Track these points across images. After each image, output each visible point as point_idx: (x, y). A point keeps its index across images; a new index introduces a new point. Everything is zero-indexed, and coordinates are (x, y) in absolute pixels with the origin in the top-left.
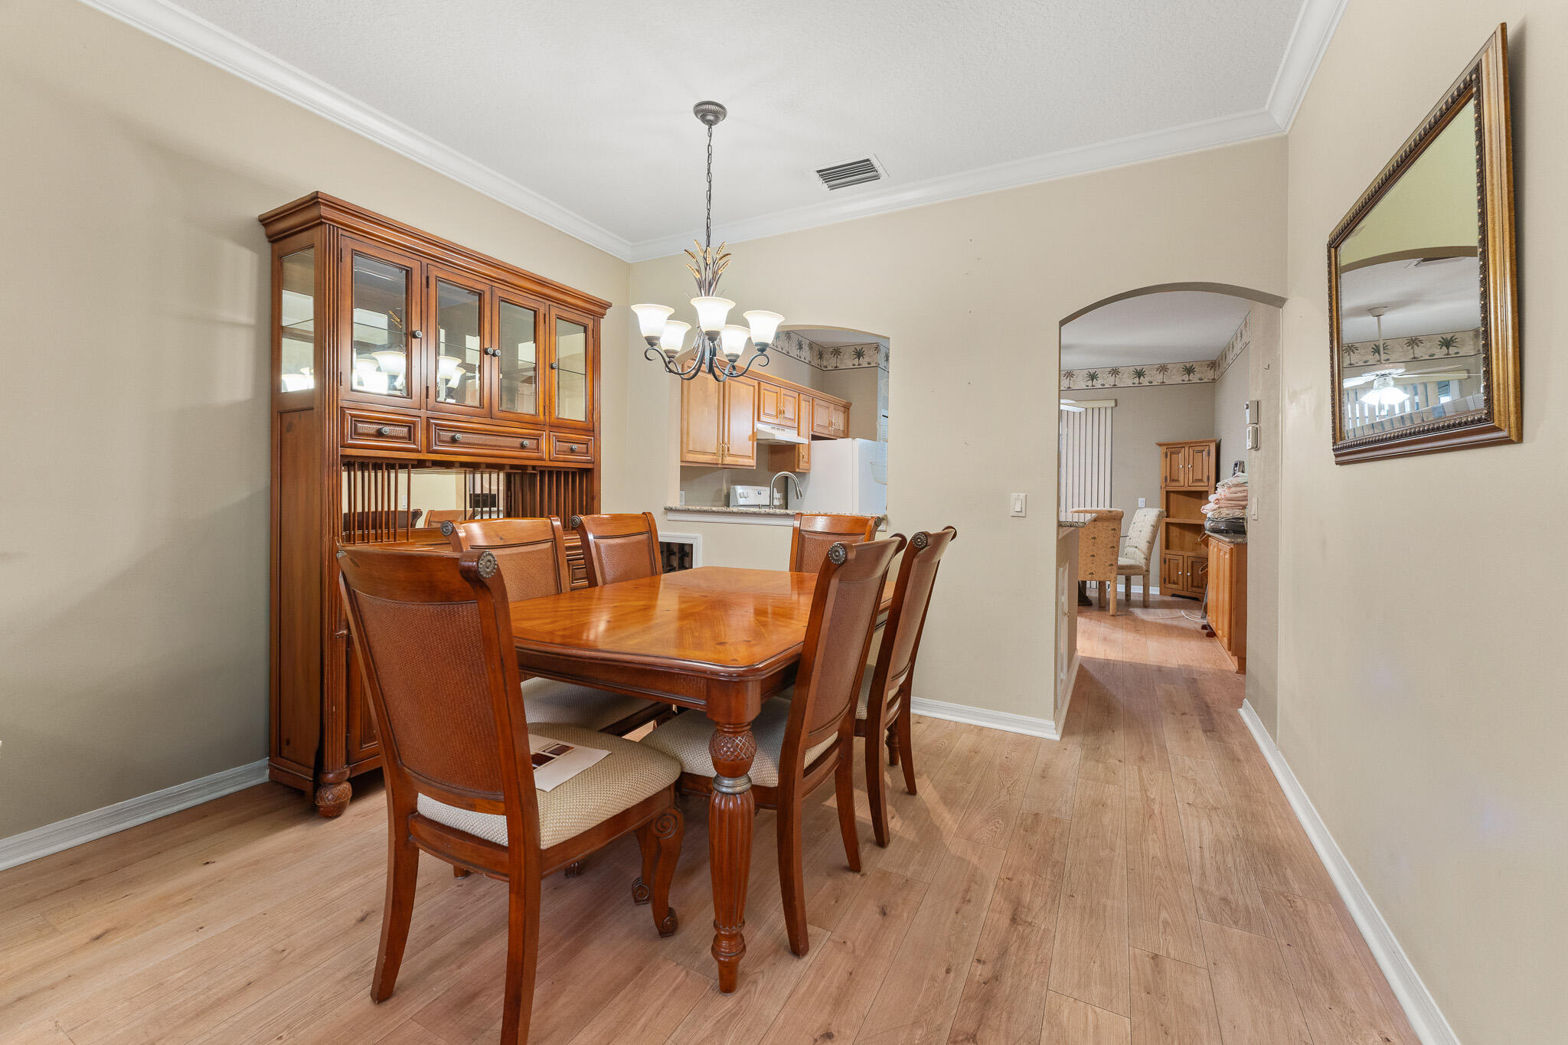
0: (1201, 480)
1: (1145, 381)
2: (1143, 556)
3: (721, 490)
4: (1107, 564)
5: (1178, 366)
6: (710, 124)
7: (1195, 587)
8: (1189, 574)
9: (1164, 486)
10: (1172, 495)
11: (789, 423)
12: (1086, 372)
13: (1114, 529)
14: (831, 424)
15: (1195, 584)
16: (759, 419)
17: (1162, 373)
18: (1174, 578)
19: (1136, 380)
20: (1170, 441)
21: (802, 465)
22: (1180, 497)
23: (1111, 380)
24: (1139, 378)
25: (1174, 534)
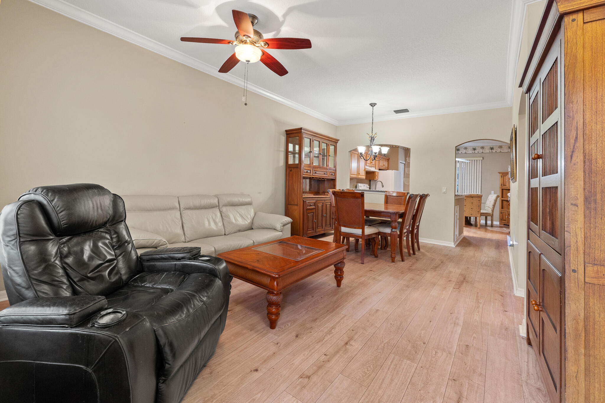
1: (494, 151)
2: (491, 210)
3: (354, 185)
4: (477, 212)
5: (506, 146)
6: (373, 107)
9: (501, 187)
10: (504, 190)
11: (373, 166)
12: (472, 147)
13: (479, 200)
14: (384, 165)
16: (366, 165)
17: (500, 149)
18: (504, 219)
20: (503, 172)
21: (376, 178)
23: (481, 151)
24: (492, 150)
25: (505, 204)
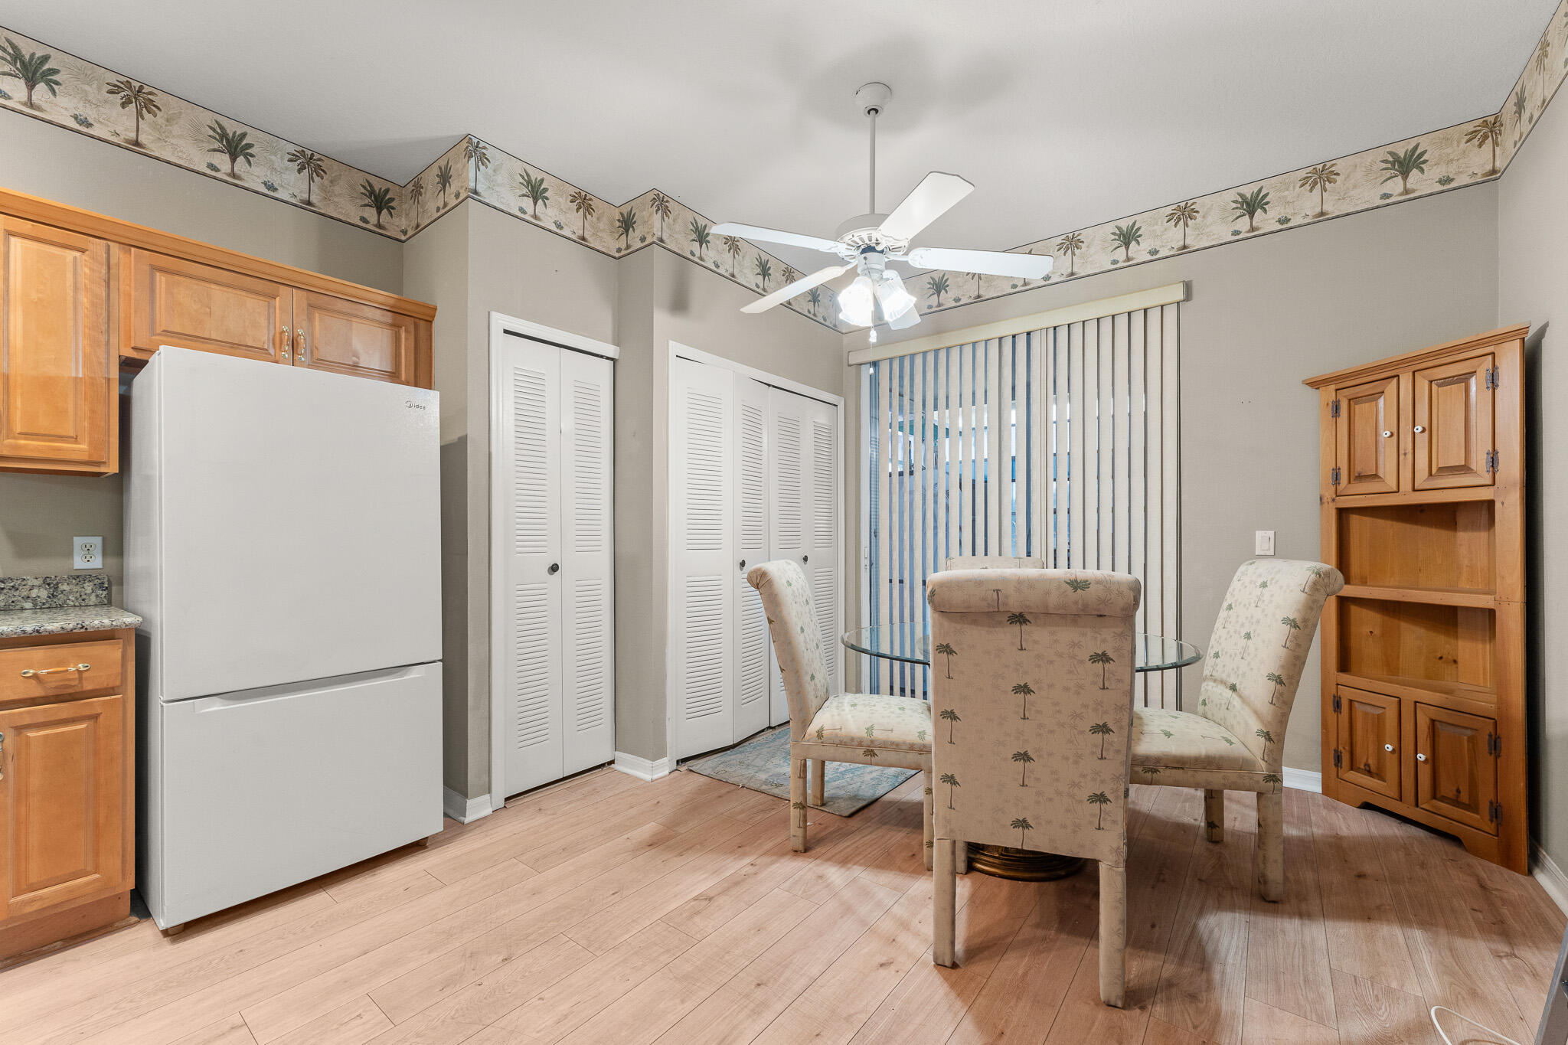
0: (1464, 469)
1: (1267, 220)
2: (1256, 726)
4: (1084, 793)
5: (1369, 158)
7: (1444, 799)
8: (1421, 757)
9: (1329, 493)
10: (1355, 520)
12: (1111, 228)
13: (1104, 658)
15: (1447, 788)
17: (1317, 190)
18: (1366, 754)
19: (1244, 224)
20: (1350, 369)
22: (1381, 523)
23: (1174, 236)
24: (1252, 214)
25: (1366, 630)
